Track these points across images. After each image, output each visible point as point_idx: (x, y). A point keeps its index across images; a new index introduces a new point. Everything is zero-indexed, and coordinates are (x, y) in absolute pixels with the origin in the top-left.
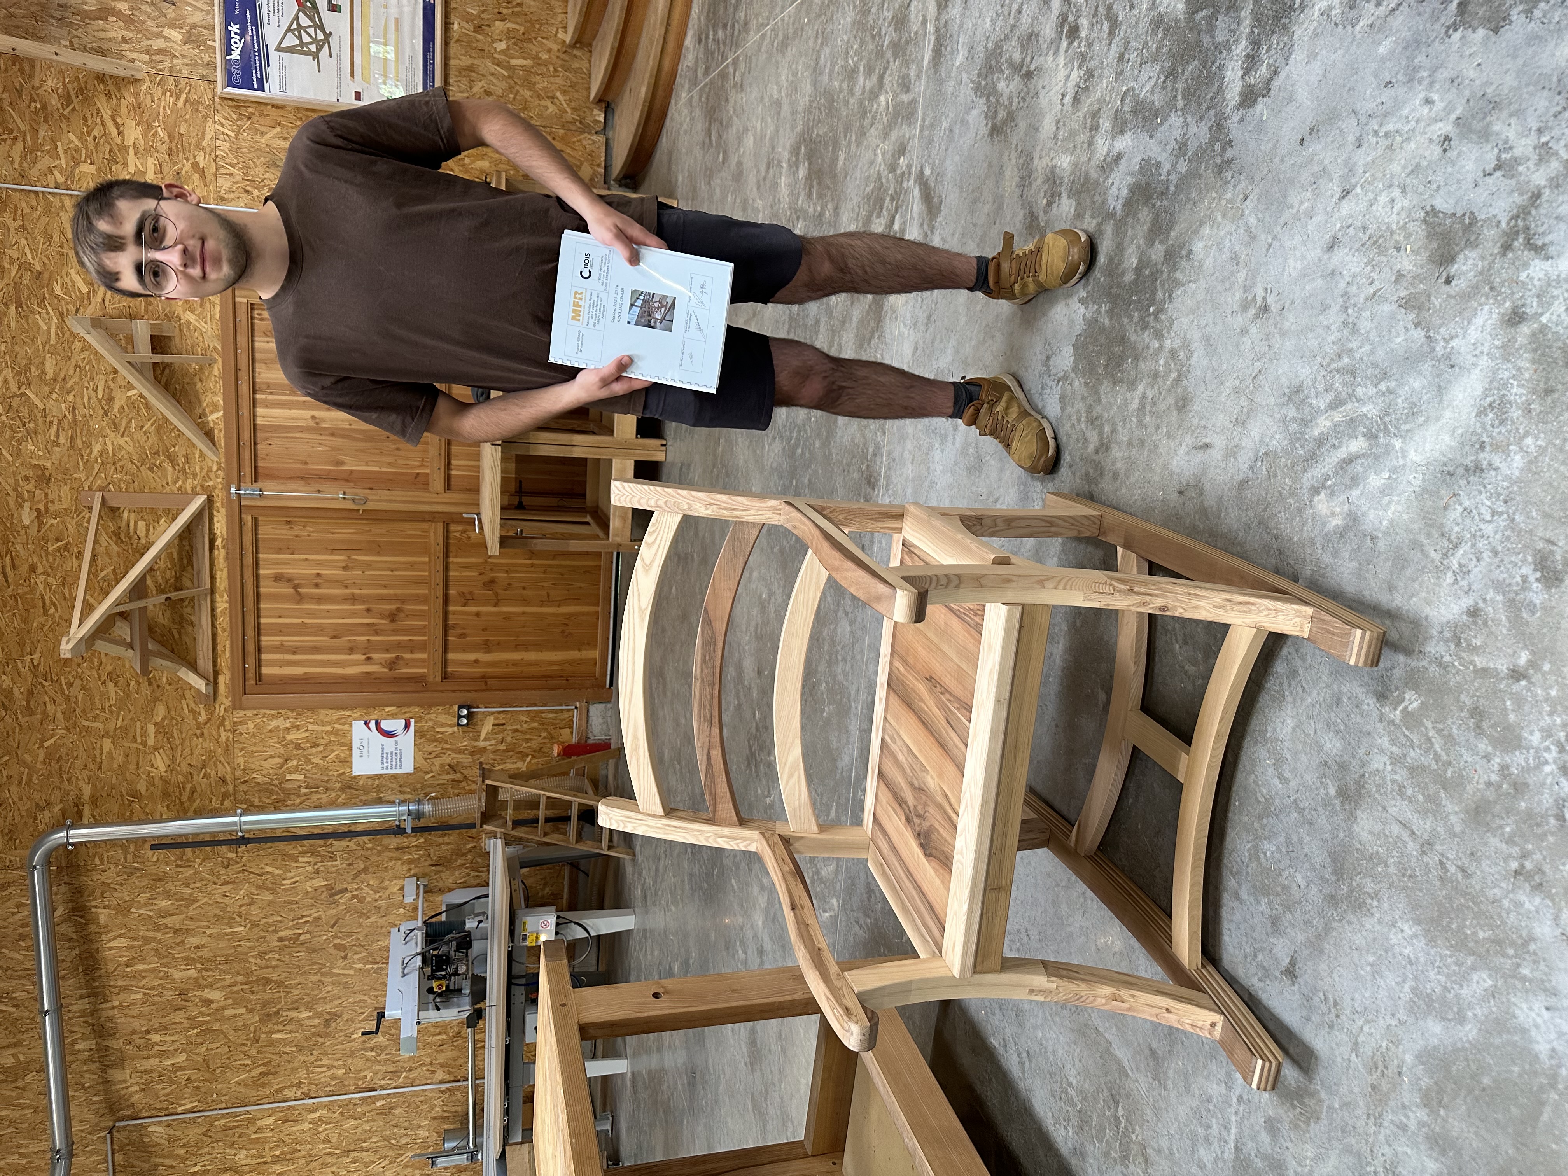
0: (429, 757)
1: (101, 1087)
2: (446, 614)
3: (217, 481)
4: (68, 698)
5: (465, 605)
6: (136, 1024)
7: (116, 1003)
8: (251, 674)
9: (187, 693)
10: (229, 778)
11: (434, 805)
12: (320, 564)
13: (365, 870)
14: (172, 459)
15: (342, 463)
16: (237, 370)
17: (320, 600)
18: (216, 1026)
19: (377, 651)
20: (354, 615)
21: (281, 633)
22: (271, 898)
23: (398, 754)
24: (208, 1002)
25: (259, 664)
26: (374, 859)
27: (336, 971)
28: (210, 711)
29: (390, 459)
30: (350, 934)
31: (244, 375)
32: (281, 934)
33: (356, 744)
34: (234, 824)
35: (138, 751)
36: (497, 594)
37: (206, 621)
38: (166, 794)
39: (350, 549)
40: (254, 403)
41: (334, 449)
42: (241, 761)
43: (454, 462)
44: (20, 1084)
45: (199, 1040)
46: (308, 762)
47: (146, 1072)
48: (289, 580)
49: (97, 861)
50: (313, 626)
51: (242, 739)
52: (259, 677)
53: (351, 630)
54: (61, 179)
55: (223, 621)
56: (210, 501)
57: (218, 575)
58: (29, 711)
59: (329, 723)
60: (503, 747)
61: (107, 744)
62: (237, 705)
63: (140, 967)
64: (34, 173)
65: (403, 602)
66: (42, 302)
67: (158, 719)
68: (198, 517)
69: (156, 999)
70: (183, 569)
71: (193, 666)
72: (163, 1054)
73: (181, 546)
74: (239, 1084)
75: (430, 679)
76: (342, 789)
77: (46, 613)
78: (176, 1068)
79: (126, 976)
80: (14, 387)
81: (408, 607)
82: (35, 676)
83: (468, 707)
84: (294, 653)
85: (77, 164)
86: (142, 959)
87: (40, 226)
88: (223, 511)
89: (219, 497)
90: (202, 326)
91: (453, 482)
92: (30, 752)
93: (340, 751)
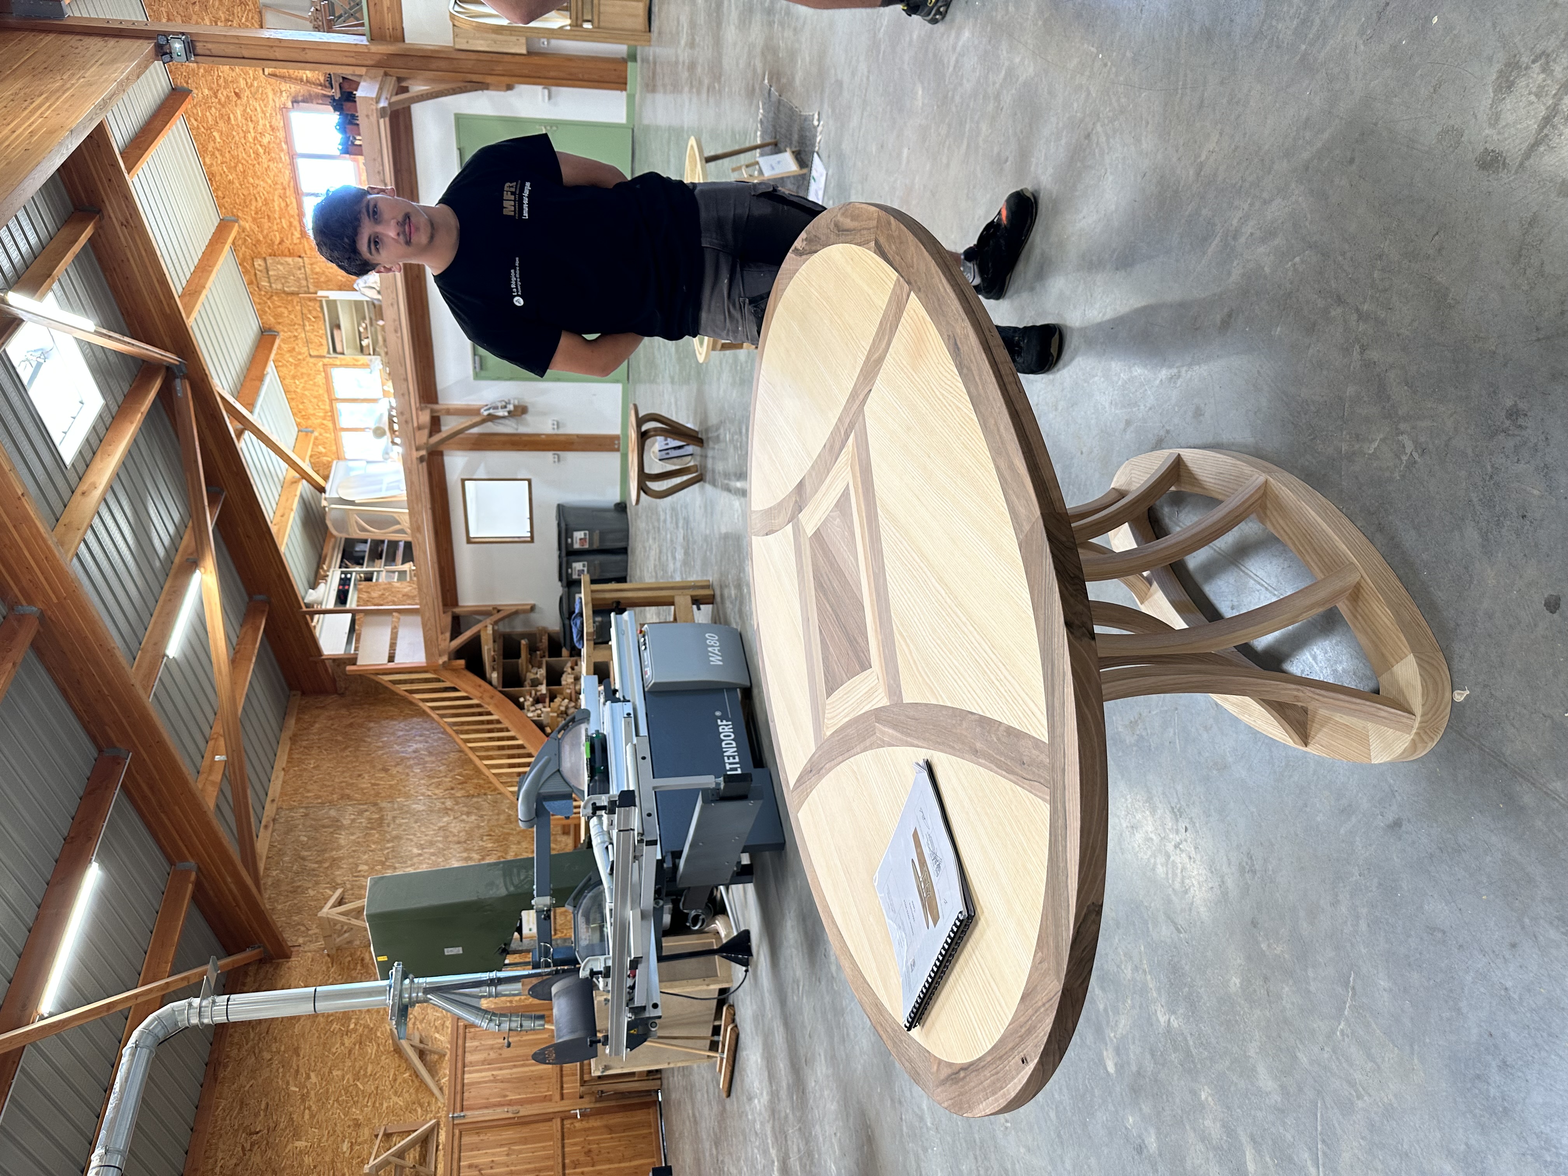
3: (442, 1114)
5: (575, 1168)
12: (493, 1154)
14: (421, 1106)
15: (507, 1096)
16: (457, 1056)
29: (531, 1090)
31: (460, 1058)
36: (592, 1159)
39: (511, 1143)
40: (463, 1073)
41: (503, 1089)
43: (565, 1086)
48: (476, 1167)
65: (540, 1171)
68: (432, 1128)
80: (351, 1082)
88: (444, 1129)
89: (443, 1120)
90: (442, 1038)
91: (565, 1097)
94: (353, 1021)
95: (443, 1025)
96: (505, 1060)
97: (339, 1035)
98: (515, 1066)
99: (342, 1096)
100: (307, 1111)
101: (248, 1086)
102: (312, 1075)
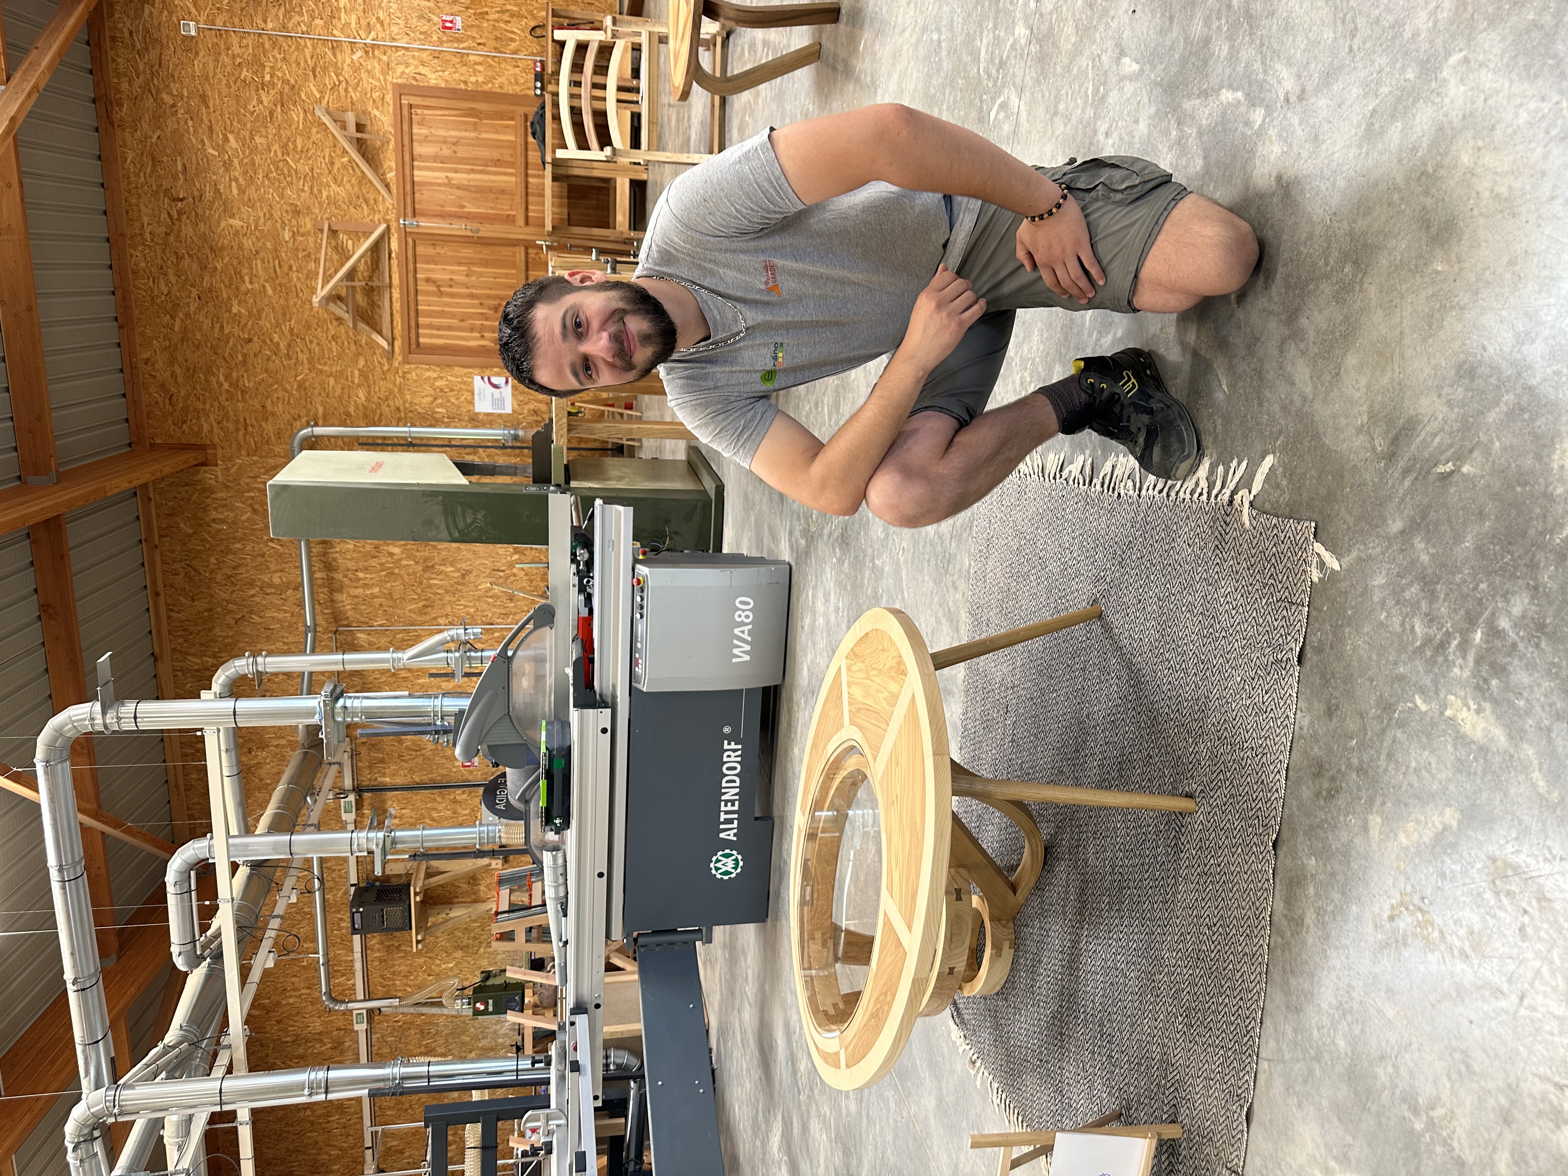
0: (521, 403)
1: (329, 604)
3: (392, 216)
4: (310, 350)
6: (351, 565)
7: (338, 550)
8: (413, 341)
9: (377, 350)
10: (402, 408)
11: (524, 430)
12: (452, 272)
14: (367, 202)
15: (465, 207)
16: (403, 146)
17: (453, 295)
18: (396, 571)
19: (488, 331)
20: (473, 306)
21: (430, 316)
23: (502, 400)
24: (391, 554)
25: (418, 335)
28: (391, 365)
29: (492, 205)
31: (407, 148)
33: (476, 391)
34: (406, 432)
35: (349, 386)
37: (387, 304)
38: (365, 416)
39: (470, 263)
40: (412, 167)
41: (460, 198)
42: (408, 397)
43: (530, 207)
44: (284, 596)
45: (386, 579)
46: (449, 401)
47: (356, 597)
48: (434, 282)
50: (449, 312)
51: (409, 383)
52: (418, 344)
53: (471, 316)
54: (305, 29)
55: (397, 306)
56: (388, 228)
57: (394, 276)
58: (289, 357)
59: (460, 376)
61: (332, 380)
62: (406, 361)
64: (290, 25)
66: (294, 104)
67: (360, 367)
68: (382, 237)
69: (361, 549)
70: (374, 271)
71: (380, 333)
72: (366, 586)
73: (372, 256)
74: (410, 611)
76: (468, 420)
77: (297, 296)
78: (373, 596)
80: (280, 156)
82: (292, 335)
84: (438, 330)
85: (313, 19)
87: (294, 57)
88: (396, 235)
89: (394, 226)
90: (383, 118)
91: (530, 221)
92: (289, 383)
93: (467, 395)
94: (267, 70)
95: (383, 99)
96: (461, 161)
97: (253, 88)
98: (473, 171)
99: (271, 172)
100: (234, 184)
101: (155, 137)
102: (231, 137)
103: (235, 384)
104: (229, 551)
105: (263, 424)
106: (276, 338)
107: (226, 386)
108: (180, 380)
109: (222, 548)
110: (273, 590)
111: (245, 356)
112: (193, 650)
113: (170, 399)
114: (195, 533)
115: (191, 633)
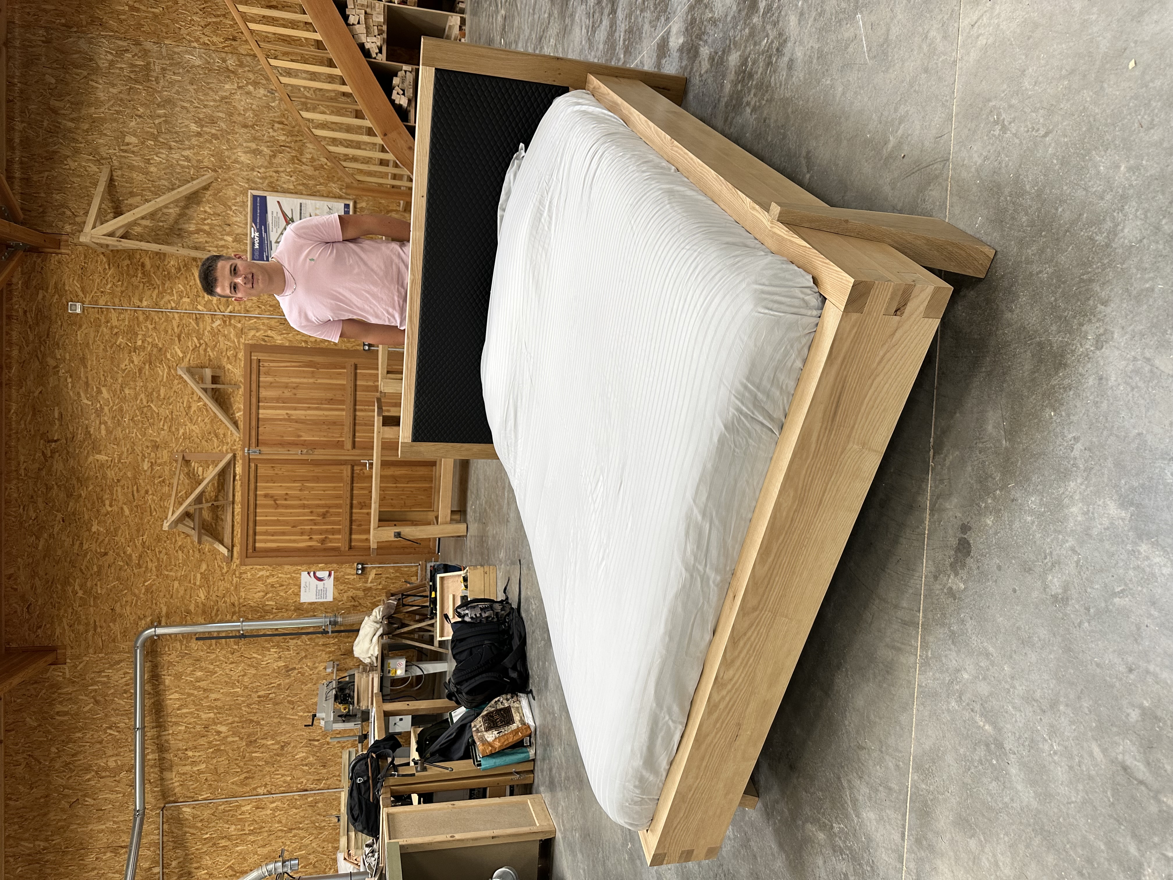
0: (341, 592)
1: (159, 782)
2: (351, 513)
3: (238, 447)
4: (158, 559)
5: (361, 509)
6: (181, 745)
7: (171, 732)
8: (250, 547)
9: (218, 557)
10: (236, 603)
11: (343, 618)
12: (288, 488)
13: (306, 656)
14: (217, 436)
15: (301, 436)
16: (251, 391)
17: (287, 507)
18: (222, 748)
19: (316, 534)
20: (304, 515)
21: (266, 525)
22: (254, 672)
23: (325, 590)
24: (219, 733)
25: (255, 542)
26: (311, 650)
27: (288, 716)
28: (229, 568)
29: (325, 434)
30: (296, 695)
31: (254, 393)
32: (260, 694)
33: (302, 585)
34: (239, 626)
35: (192, 588)
37: (229, 518)
38: (204, 612)
39: (303, 480)
40: (258, 408)
41: (297, 429)
42: (243, 594)
43: (357, 434)
44: (117, 778)
45: (213, 756)
46: (278, 595)
47: (184, 774)
48: (272, 497)
49: (167, 649)
50: (284, 521)
51: (244, 582)
52: (254, 549)
53: (302, 522)
54: (173, 305)
55: (238, 518)
56: (234, 456)
57: (236, 494)
58: (139, 566)
59: (289, 573)
60: (380, 587)
61: (176, 584)
62: (243, 564)
63: (184, 711)
64: (162, 303)
65: (330, 507)
66: (161, 362)
67: (203, 571)
68: (228, 464)
69: (192, 730)
70: (219, 491)
71: (222, 542)
72: (194, 763)
73: (219, 479)
74: (233, 783)
75: (342, 549)
76: (295, 610)
77: (151, 515)
78: (200, 772)
79: (177, 716)
80: (145, 403)
81: (331, 510)
82: (143, 547)
83: (362, 564)
84: (273, 535)
85: (181, 298)
86: (185, 706)
87: (163, 327)
88: (241, 461)
89: (239, 454)
90: (235, 371)
91: (356, 444)
92: (138, 588)
93: (294, 589)
94: (140, 337)
95: (236, 356)
96: (300, 401)
97: (126, 351)
98: (309, 408)
99: (137, 416)
100: (103, 426)
101: (38, 392)
102: (104, 390)
103: (88, 592)
104: (70, 740)
105: (111, 624)
106: (129, 550)
107: (80, 593)
108: (39, 591)
109: (63, 738)
110: (108, 773)
111: (100, 567)
112: (27, 835)
113: (28, 608)
114: (40, 725)
115: (26, 820)
